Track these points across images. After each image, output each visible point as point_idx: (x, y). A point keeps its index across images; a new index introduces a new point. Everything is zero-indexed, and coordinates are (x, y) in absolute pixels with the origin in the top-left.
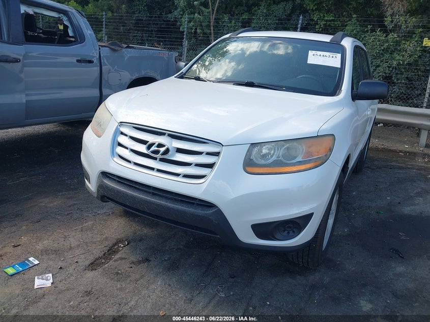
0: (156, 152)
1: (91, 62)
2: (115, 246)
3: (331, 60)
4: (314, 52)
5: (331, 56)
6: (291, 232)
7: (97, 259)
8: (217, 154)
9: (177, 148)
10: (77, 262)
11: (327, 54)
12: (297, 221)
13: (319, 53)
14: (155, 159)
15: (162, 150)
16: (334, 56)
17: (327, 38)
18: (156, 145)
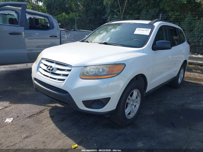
0: (49, 69)
1: (56, 37)
2: (43, 110)
3: (146, 32)
4: (139, 29)
5: (146, 30)
6: (100, 105)
7: (34, 114)
8: (70, 70)
9: (57, 68)
10: (25, 115)
11: (144, 29)
12: (101, 100)
13: (141, 29)
14: (49, 72)
15: (51, 68)
16: (148, 30)
17: (147, 22)
18: (50, 67)
